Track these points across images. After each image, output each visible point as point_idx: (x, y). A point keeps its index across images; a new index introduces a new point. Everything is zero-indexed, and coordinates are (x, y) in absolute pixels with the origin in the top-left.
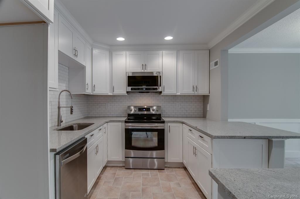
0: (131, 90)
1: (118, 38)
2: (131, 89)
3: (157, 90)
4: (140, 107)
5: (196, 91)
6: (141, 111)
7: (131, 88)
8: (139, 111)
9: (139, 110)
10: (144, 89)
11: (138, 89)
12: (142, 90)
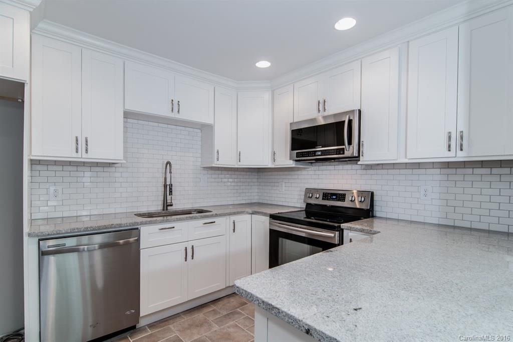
0: (297, 157)
1: (258, 61)
2: (297, 155)
3: (343, 153)
4: (325, 191)
5: (461, 150)
6: (328, 199)
7: (297, 153)
8: (323, 199)
9: (323, 196)
10: (319, 153)
11: (308, 154)
12: (315, 156)
